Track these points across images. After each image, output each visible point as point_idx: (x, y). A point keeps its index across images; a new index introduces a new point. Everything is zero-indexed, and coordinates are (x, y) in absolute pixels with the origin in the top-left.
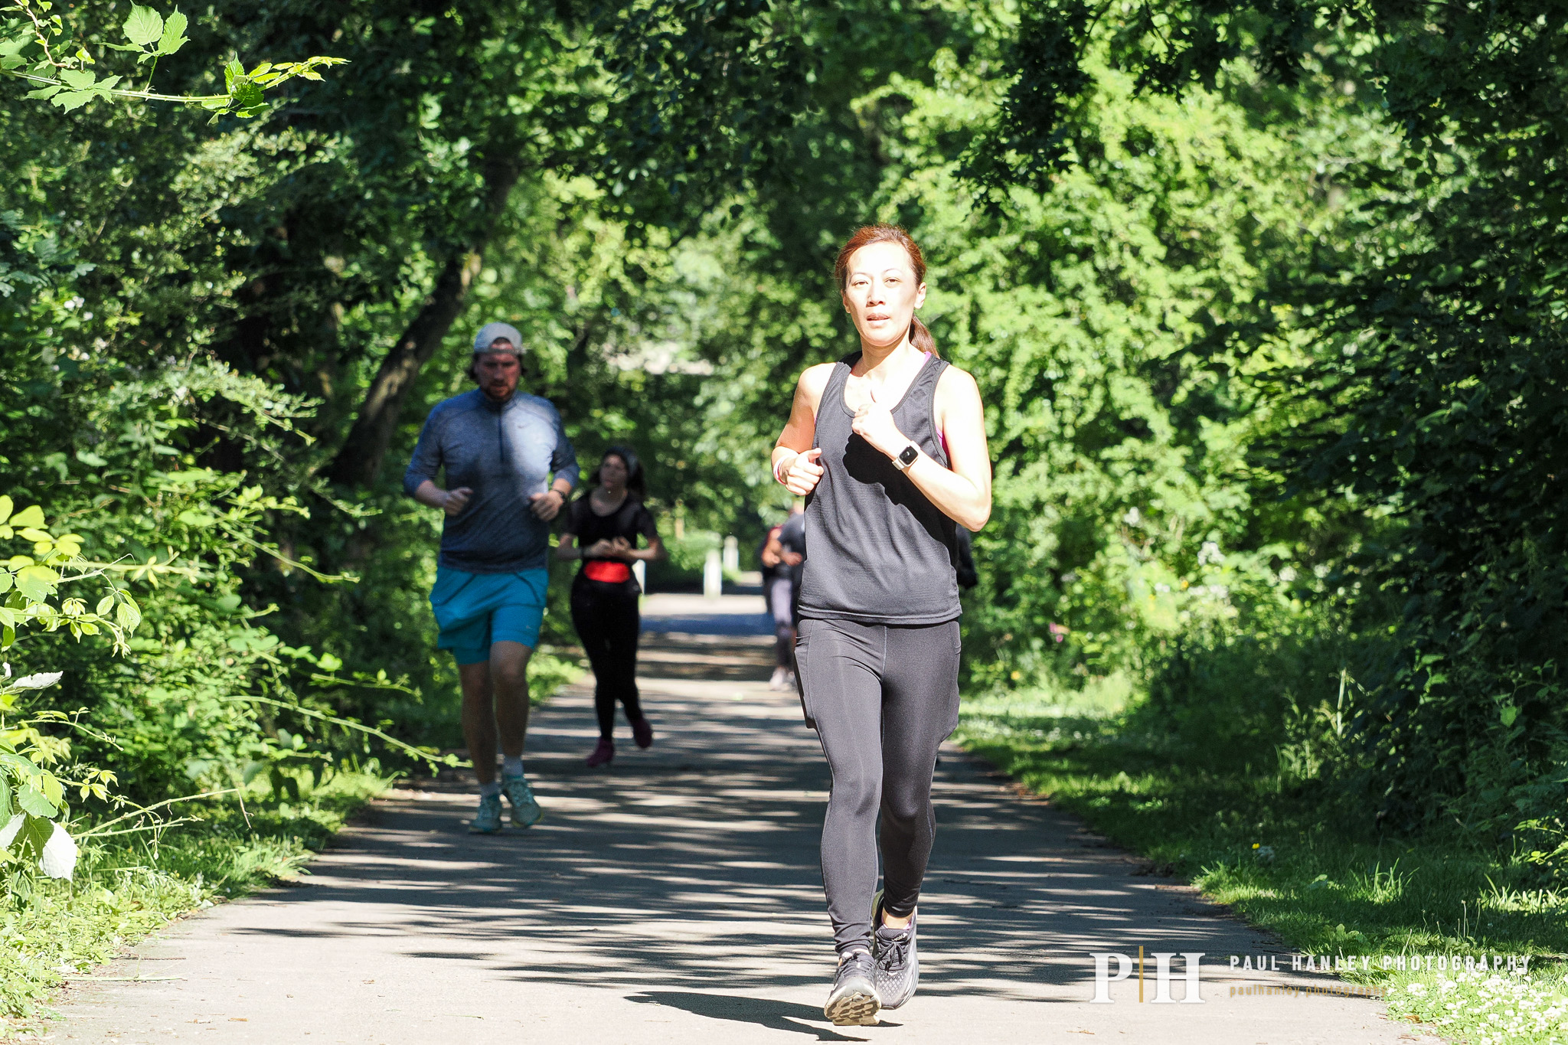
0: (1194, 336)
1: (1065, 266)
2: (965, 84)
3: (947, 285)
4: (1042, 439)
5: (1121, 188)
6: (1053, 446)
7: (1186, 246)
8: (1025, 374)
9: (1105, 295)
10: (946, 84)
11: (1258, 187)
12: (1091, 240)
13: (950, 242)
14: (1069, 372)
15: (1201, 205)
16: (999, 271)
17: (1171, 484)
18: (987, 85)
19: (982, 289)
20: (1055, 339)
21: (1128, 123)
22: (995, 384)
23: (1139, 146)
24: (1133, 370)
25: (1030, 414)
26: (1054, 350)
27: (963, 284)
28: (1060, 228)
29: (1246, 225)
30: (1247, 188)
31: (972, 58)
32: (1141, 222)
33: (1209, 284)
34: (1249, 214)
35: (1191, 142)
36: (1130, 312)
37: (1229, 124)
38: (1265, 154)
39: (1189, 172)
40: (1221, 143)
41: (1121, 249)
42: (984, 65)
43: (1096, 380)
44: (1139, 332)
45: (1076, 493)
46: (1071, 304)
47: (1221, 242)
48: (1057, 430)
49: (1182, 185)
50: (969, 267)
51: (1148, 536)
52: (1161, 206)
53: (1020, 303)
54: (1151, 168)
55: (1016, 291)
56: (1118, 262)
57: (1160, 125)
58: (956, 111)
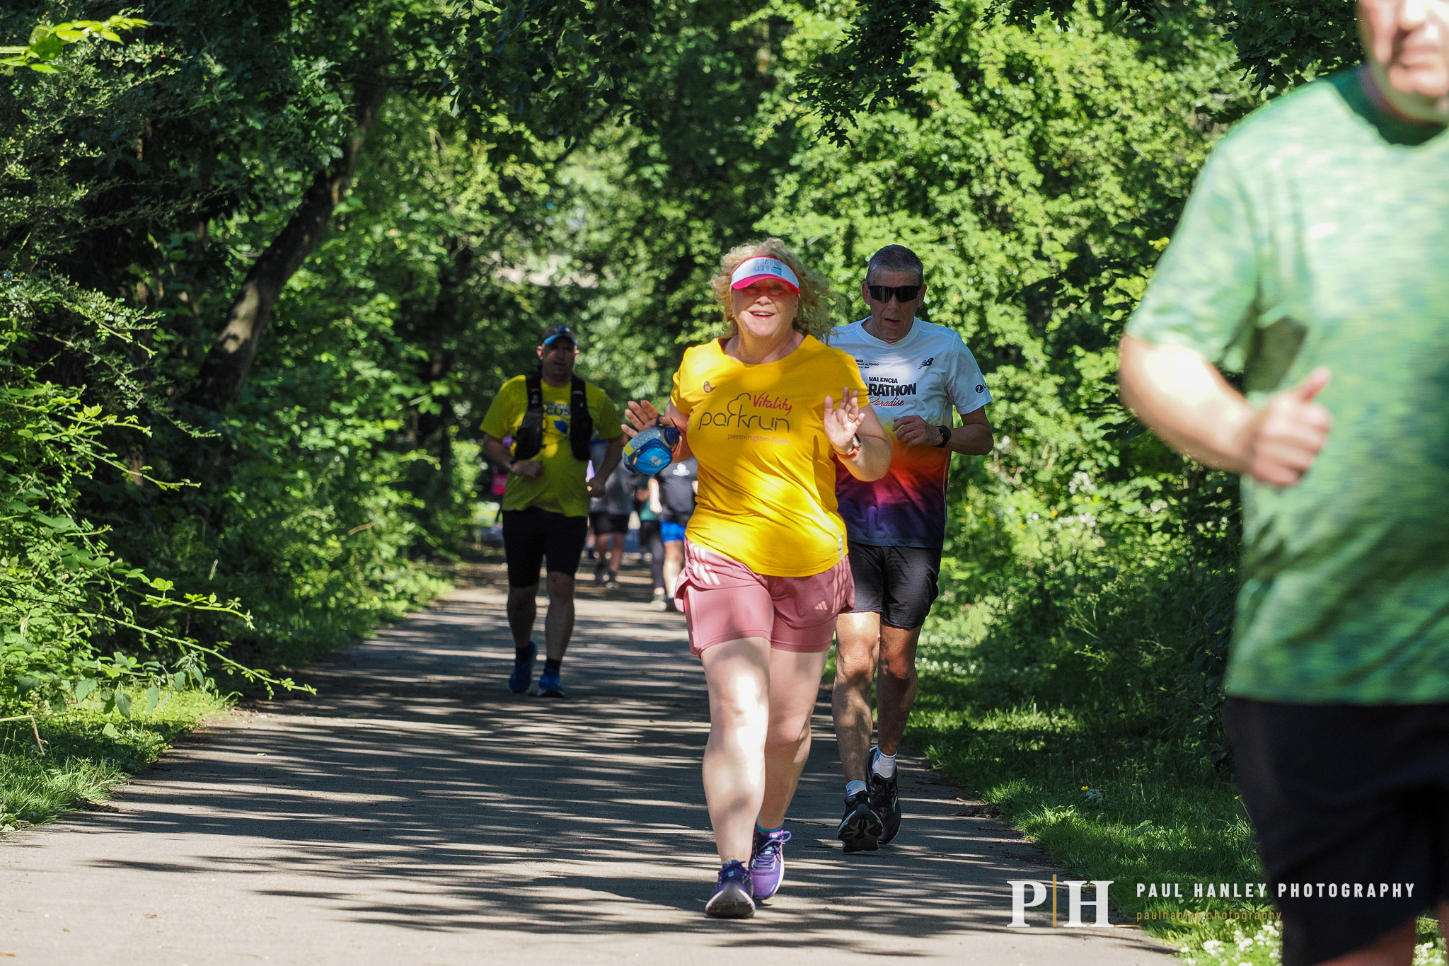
0: (1069, 263)
1: (943, 191)
2: (846, 6)
3: (823, 207)
5: (1000, 115)
7: (1064, 174)
9: (982, 222)
10: (826, 6)
11: (1136, 116)
12: (969, 167)
13: (826, 165)
14: (943, 297)
15: (1080, 133)
16: (875, 195)
17: (1044, 414)
19: (859, 214)
21: (1007, 50)
23: (1019, 74)
24: (1008, 298)
27: (839, 207)
28: (938, 153)
29: (1124, 156)
30: (1129, 118)
32: (1019, 149)
33: (1086, 213)
34: (1128, 144)
35: (1071, 71)
36: (1006, 238)
37: (1108, 53)
38: (1144, 83)
39: (1068, 102)
40: (1099, 72)
41: (998, 177)
43: (970, 306)
44: (1014, 259)
46: (948, 230)
47: (1099, 171)
49: (1061, 114)
50: (844, 190)
51: (1019, 465)
52: (1040, 133)
53: (894, 229)
54: (1030, 95)
55: (892, 216)
56: (994, 188)
57: (1040, 53)
58: (835, 33)
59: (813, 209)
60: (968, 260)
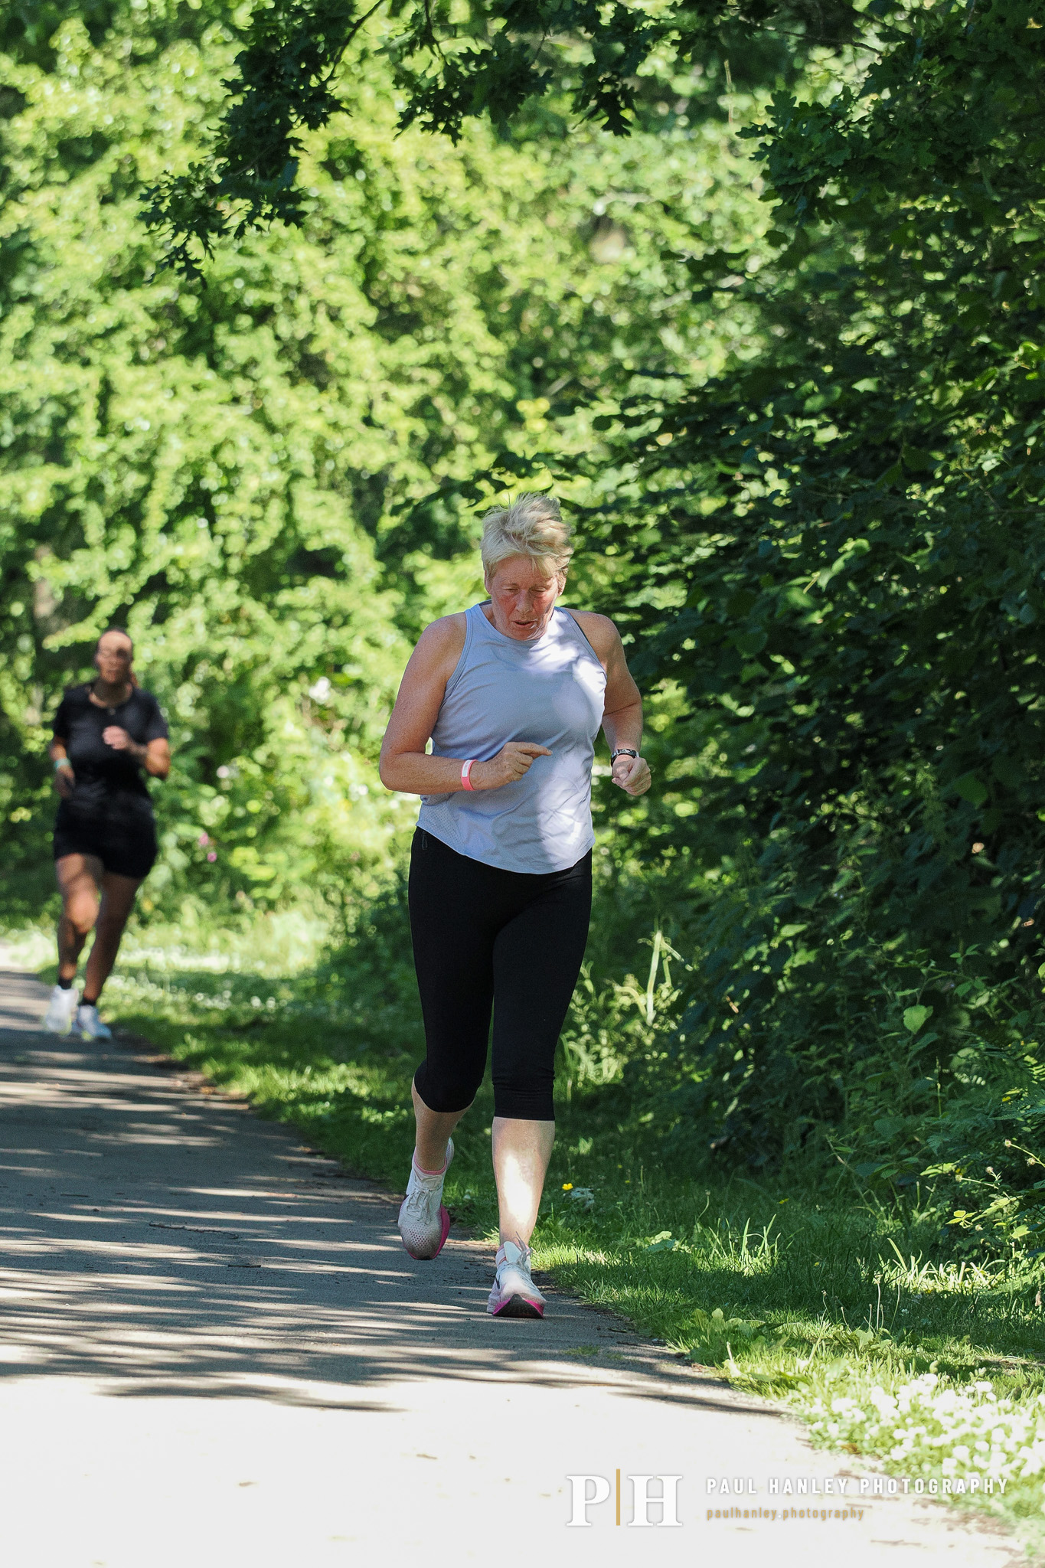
0: (413, 437)
1: (234, 331)
2: (101, 71)
3: (62, 351)
4: (196, 575)
5: (317, 223)
6: (212, 584)
7: (405, 309)
8: (176, 482)
9: (289, 374)
10: (74, 71)
11: (508, 231)
12: (274, 297)
13: (72, 295)
14: (235, 481)
15: (428, 251)
16: (142, 336)
17: (373, 643)
18: (131, 75)
19: (117, 362)
20: (218, 435)
22: (130, 494)
23: (342, 166)
24: (325, 481)
25: (179, 539)
26: (215, 452)
27: (89, 352)
28: (230, 279)
29: (489, 283)
30: (494, 233)
31: (111, 35)
32: (343, 274)
33: (435, 363)
34: (495, 268)
35: (417, 164)
36: (324, 398)
38: (519, 183)
39: (413, 207)
40: (459, 167)
41: (313, 309)
42: (126, 46)
43: (273, 492)
44: (335, 426)
45: (239, 650)
46: (241, 386)
47: (452, 306)
48: (218, 563)
49: (403, 224)
50: (100, 330)
51: (339, 717)
52: (371, 252)
53: (170, 384)
54: (358, 198)
55: (163, 365)
56: (309, 329)
57: (377, 139)
58: (86, 111)
59: (56, 354)
60: (271, 429)
